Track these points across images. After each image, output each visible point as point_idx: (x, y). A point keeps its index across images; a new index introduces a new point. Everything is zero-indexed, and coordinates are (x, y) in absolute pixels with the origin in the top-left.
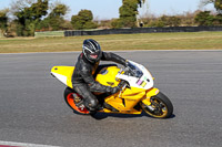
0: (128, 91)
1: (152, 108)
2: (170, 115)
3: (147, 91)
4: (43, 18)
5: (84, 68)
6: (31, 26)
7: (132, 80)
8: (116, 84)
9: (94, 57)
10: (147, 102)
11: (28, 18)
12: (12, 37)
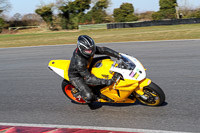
0: (122, 83)
1: (145, 97)
2: (163, 103)
3: (140, 82)
4: (86, 12)
5: (80, 63)
6: (75, 20)
7: (125, 73)
8: (111, 76)
9: (88, 52)
10: (140, 92)
11: (72, 12)
12: (57, 30)
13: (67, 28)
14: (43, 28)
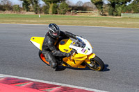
3: (88, 56)
4: (128, 4)
7: (79, 49)
11: (117, 3)
12: (105, 15)
13: (113, 15)
14: (95, 13)
